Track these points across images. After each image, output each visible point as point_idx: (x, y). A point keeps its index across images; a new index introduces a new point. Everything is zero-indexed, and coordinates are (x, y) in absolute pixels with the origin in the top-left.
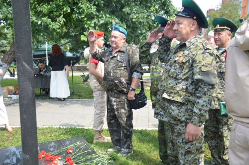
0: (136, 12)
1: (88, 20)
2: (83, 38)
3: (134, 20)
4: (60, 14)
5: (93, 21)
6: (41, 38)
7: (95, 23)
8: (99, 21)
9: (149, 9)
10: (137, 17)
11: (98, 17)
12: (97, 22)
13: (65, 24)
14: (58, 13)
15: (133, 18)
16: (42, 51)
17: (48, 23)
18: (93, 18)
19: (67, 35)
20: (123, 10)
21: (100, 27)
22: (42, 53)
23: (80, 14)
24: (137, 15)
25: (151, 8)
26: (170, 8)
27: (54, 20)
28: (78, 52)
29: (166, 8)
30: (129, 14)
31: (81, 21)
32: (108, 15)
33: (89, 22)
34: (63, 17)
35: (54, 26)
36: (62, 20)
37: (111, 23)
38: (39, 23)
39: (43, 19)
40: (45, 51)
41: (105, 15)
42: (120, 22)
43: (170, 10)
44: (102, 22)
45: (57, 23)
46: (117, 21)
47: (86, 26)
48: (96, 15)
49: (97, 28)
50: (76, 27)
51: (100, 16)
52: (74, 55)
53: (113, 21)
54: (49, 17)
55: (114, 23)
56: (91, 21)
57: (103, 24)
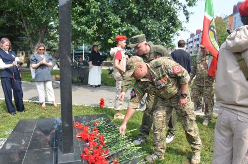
0: (150, 23)
1: (114, 28)
2: (110, 41)
3: (149, 29)
4: (94, 24)
5: (118, 29)
6: (80, 41)
7: (119, 30)
8: (122, 29)
9: (161, 21)
10: (151, 27)
11: (122, 26)
12: (121, 30)
13: (98, 31)
14: (93, 23)
16: (80, 50)
17: (85, 29)
18: (118, 27)
19: (98, 39)
20: (141, 21)
21: (123, 33)
22: (80, 52)
23: (109, 23)
24: (151, 25)
27: (89, 28)
28: (106, 52)
29: (173, 21)
30: (145, 25)
31: (109, 29)
32: (129, 25)
33: (115, 30)
34: (96, 25)
35: (89, 32)
36: (95, 27)
37: (132, 30)
38: (79, 29)
39: (82, 26)
40: (82, 50)
41: (127, 25)
42: (138, 30)
44: (124, 29)
45: (92, 30)
46: (136, 29)
47: (113, 32)
48: (120, 24)
49: (121, 34)
50: (105, 33)
51: (124, 25)
52: (103, 54)
53: (133, 29)
54: (86, 26)
55: (134, 31)
56: (116, 28)
57: (125, 31)
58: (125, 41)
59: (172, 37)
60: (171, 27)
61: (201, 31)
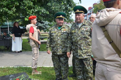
0: (54, 5)
1: (29, 9)
2: (26, 19)
3: (53, 9)
5: (32, 10)
6: (4, 19)
7: (32, 11)
8: (35, 10)
10: (55, 8)
14: (12, 6)
15: (52, 9)
16: (6, 26)
17: (6, 11)
20: (47, 4)
21: (35, 13)
22: (6, 27)
23: (24, 6)
24: (55, 7)
25: (62, 3)
26: (72, 3)
27: (10, 9)
29: (69, 3)
30: (50, 7)
32: (39, 7)
33: (29, 11)
34: (15, 8)
36: (14, 9)
37: (41, 11)
38: (1, 11)
39: (4, 8)
40: (7, 26)
41: (38, 7)
42: (46, 11)
43: (72, 4)
44: (36, 10)
45: (11, 11)
46: (44, 10)
47: (28, 13)
48: (33, 7)
49: (34, 14)
51: (35, 7)
52: (24, 28)
53: (42, 10)
54: (7, 8)
55: (43, 11)
56: (30, 10)
57: (37, 12)
59: (71, 14)
60: (69, 7)
61: (92, 8)
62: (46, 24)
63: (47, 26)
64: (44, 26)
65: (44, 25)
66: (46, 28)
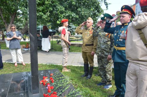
1: (61, 14)
2: (58, 22)
3: (82, 14)
4: (48, 11)
5: (63, 15)
6: (38, 23)
7: (64, 15)
8: (66, 15)
9: (90, 9)
11: (65, 12)
12: (65, 15)
13: (50, 16)
14: (47, 11)
16: (38, 29)
17: (42, 15)
19: (50, 21)
20: (78, 10)
23: (57, 11)
24: (84, 12)
27: (45, 14)
28: (55, 30)
29: (98, 9)
30: (80, 12)
31: (57, 14)
32: (70, 12)
34: (49, 12)
35: (45, 17)
36: (48, 13)
38: (38, 15)
39: (40, 13)
40: (40, 29)
42: (76, 15)
44: (67, 15)
46: (74, 14)
47: (60, 17)
48: (64, 12)
49: (65, 18)
50: (54, 17)
51: (66, 12)
52: (53, 31)
53: (72, 14)
54: (43, 12)
55: (73, 16)
57: (67, 16)
58: (68, 22)
59: (97, 19)
60: (97, 13)
61: (115, 15)
62: (73, 28)
63: (73, 30)
64: (71, 30)
65: (71, 28)
66: (73, 32)
